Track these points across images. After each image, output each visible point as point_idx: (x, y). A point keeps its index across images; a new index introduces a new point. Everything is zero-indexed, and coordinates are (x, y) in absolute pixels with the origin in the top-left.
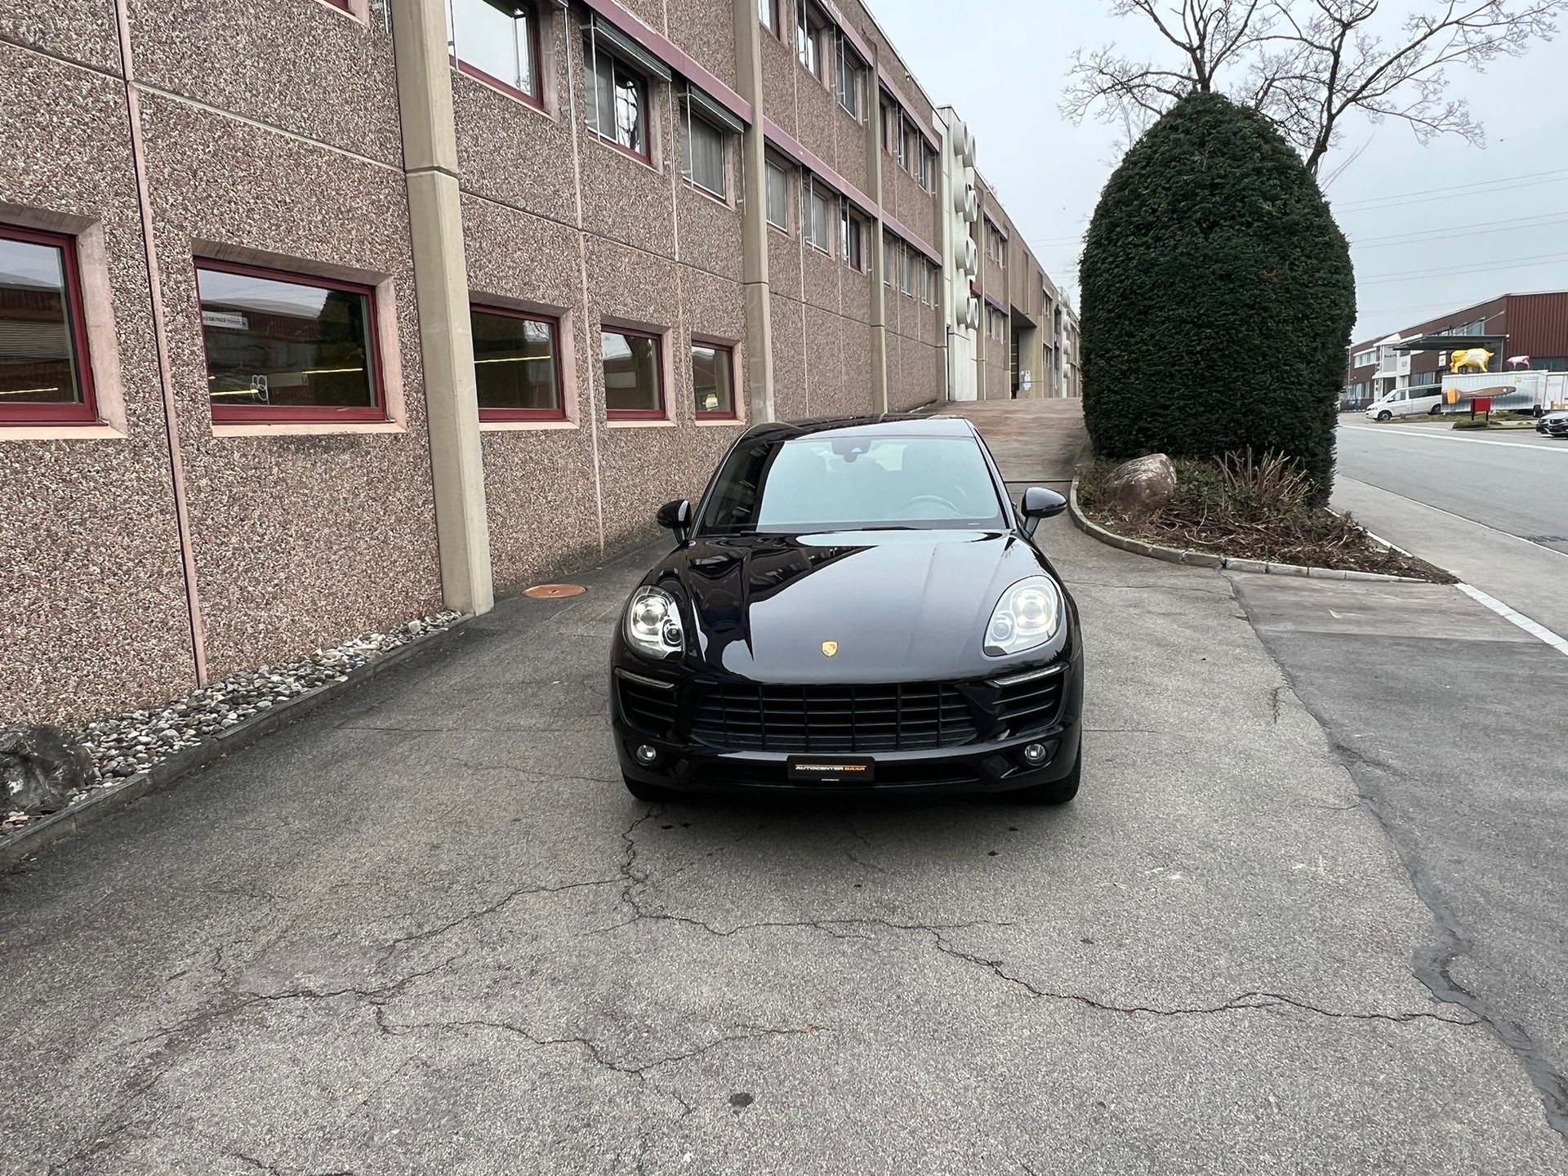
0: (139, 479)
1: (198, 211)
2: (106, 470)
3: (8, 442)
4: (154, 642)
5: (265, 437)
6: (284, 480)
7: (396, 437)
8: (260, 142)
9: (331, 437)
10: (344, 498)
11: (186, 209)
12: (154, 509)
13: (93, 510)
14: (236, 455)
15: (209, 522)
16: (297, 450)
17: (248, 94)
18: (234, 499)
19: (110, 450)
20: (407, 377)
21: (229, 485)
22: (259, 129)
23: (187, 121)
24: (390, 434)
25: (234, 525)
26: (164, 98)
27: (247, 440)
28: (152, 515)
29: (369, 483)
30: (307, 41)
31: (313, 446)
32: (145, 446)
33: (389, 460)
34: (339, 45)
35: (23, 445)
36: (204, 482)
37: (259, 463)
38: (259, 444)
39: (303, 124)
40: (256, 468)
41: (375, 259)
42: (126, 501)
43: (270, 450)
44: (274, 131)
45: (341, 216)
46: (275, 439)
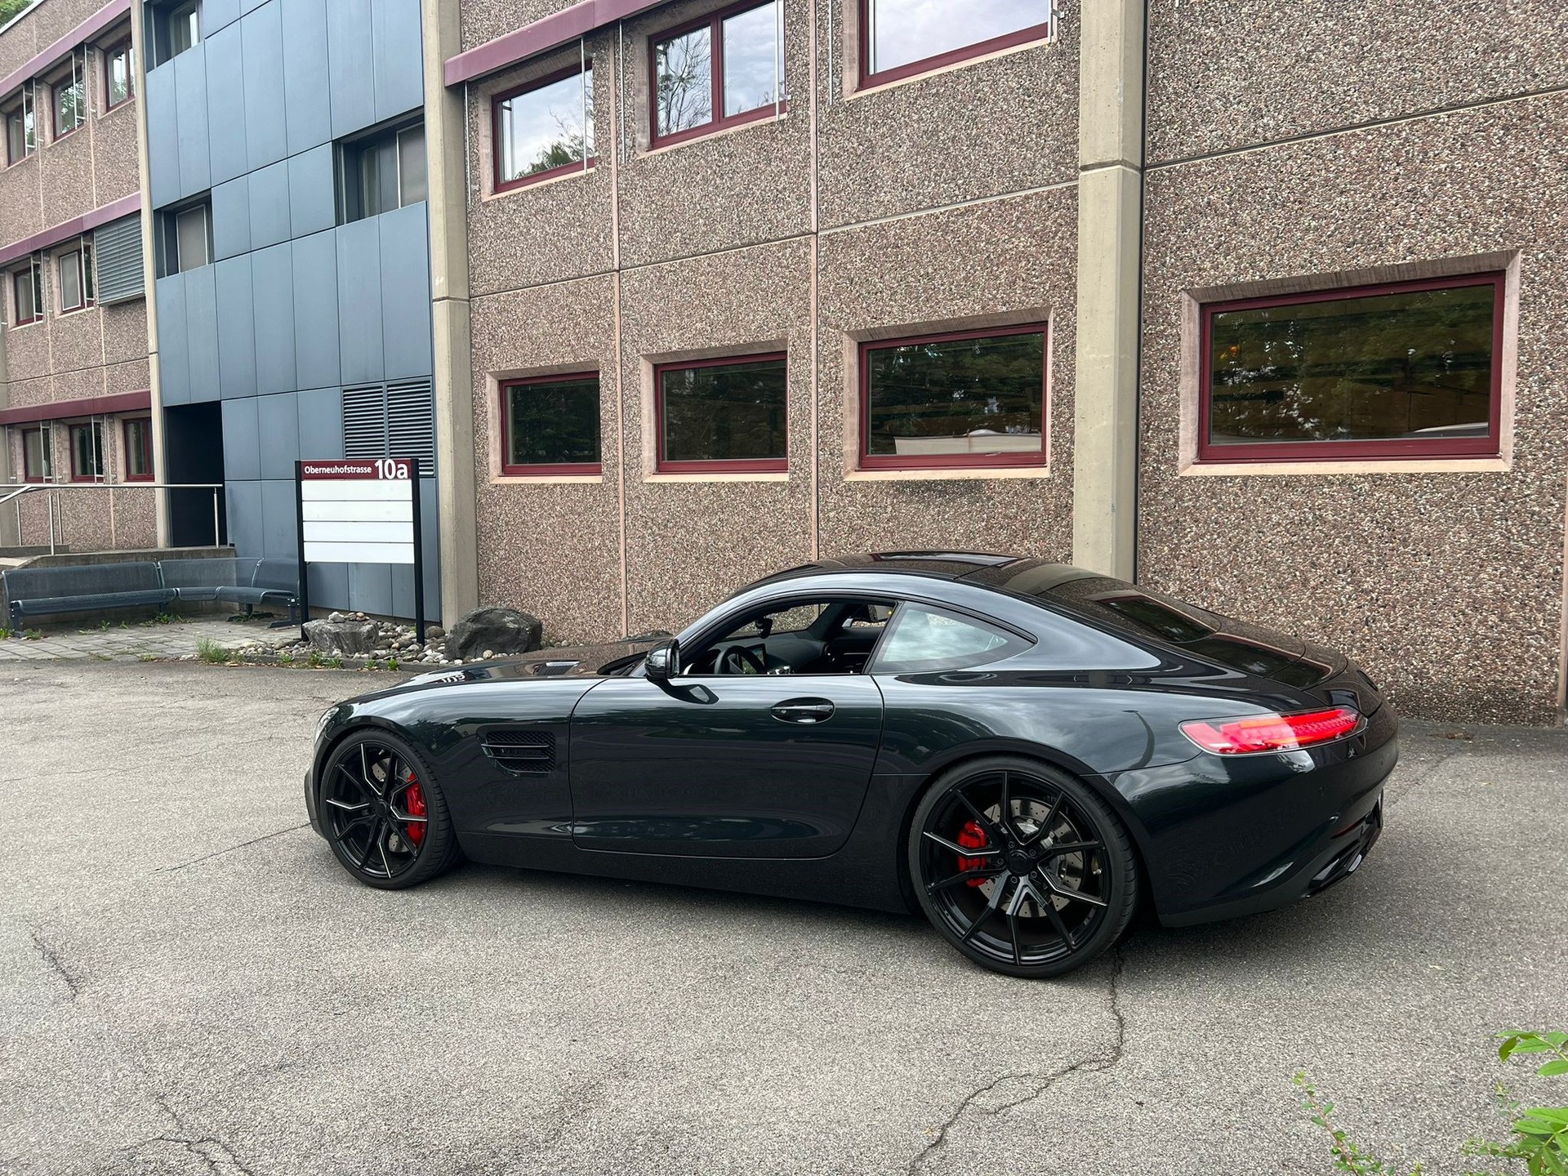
0: (792, 509)
1: (851, 310)
2: (775, 501)
3: (731, 483)
4: (790, 619)
5: (883, 482)
6: (896, 518)
7: (1032, 483)
8: (910, 229)
9: (949, 482)
10: (956, 540)
11: (842, 311)
12: (798, 529)
13: (765, 526)
14: (859, 495)
15: (833, 544)
16: (912, 493)
17: (904, 193)
18: (853, 530)
19: (778, 489)
20: (1060, 415)
21: (850, 519)
22: (910, 219)
23: (851, 242)
24: (1023, 480)
25: (851, 549)
26: (836, 233)
27: (868, 484)
28: (797, 534)
29: (987, 528)
30: (970, 107)
31: (928, 489)
32: (798, 486)
33: (1019, 507)
34: (1009, 87)
35: (736, 485)
36: (832, 514)
37: (876, 502)
38: (877, 489)
39: (957, 192)
40: (873, 506)
41: (1027, 296)
42: (783, 523)
43: (887, 493)
44: (923, 214)
45: (988, 265)
46: (892, 484)
